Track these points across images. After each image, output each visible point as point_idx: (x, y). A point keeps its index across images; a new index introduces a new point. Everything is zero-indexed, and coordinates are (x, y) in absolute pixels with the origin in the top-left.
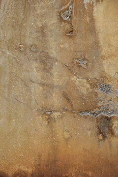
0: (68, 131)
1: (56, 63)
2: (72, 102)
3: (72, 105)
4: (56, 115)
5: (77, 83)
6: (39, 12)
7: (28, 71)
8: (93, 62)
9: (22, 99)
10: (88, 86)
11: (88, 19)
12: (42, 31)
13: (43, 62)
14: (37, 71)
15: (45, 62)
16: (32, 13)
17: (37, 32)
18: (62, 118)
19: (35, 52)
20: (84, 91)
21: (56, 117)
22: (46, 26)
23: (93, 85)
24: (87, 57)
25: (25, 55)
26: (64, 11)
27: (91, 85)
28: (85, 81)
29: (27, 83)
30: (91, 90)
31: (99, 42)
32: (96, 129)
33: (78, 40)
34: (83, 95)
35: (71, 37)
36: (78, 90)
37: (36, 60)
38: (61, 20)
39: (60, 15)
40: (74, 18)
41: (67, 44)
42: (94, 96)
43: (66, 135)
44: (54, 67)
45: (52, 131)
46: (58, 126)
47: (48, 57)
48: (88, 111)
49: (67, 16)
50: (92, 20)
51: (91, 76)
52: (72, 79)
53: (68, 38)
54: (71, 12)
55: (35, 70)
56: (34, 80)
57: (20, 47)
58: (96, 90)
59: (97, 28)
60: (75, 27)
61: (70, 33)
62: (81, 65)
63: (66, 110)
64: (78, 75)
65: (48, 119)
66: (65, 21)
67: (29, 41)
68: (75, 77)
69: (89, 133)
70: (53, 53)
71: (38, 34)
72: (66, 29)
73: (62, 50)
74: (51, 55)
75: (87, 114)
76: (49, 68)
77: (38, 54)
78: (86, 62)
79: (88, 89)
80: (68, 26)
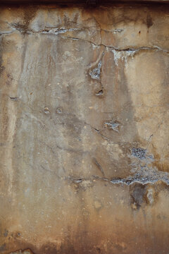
0: (99, 201)
1: (85, 127)
2: (103, 169)
3: (103, 173)
4: (85, 183)
5: (108, 149)
6: (65, 70)
7: (55, 137)
8: (126, 125)
9: (48, 167)
10: (121, 151)
11: (119, 77)
12: (69, 92)
13: (70, 126)
14: (65, 136)
15: (73, 126)
16: (57, 73)
17: (64, 92)
18: (92, 186)
19: (62, 115)
20: (116, 157)
21: (86, 186)
22: (73, 86)
23: (126, 150)
24: (118, 119)
25: (51, 118)
26: (92, 69)
27: (123, 149)
28: (117, 145)
29: (53, 149)
30: (123, 156)
31: (132, 102)
32: (130, 197)
33: (108, 100)
34: (115, 161)
35: (100, 97)
36: (109, 156)
37: (63, 124)
38: (90, 78)
39: (88, 74)
40: (104, 76)
41: (96, 106)
42: (126, 162)
43: (97, 205)
44: (82, 131)
45: (82, 201)
46: (88, 195)
47: (76, 120)
48: (120, 179)
49: (96, 74)
50: (124, 77)
51: (124, 140)
52: (103, 144)
53: (98, 98)
54: (101, 69)
55: (62, 134)
56: (61, 146)
57: (46, 110)
58: (129, 156)
59: (129, 86)
60: (105, 86)
61: (100, 93)
62: (113, 128)
63: (97, 178)
64: (109, 140)
65: (76, 189)
66: (94, 80)
67: (54, 103)
68: (106, 142)
69: (122, 202)
70: (82, 116)
71: (64, 95)
72: (95, 88)
73: (91, 111)
74: (80, 118)
75: (119, 182)
76: (77, 133)
77: (65, 117)
78: (118, 125)
79: (120, 155)
80: (97, 86)
